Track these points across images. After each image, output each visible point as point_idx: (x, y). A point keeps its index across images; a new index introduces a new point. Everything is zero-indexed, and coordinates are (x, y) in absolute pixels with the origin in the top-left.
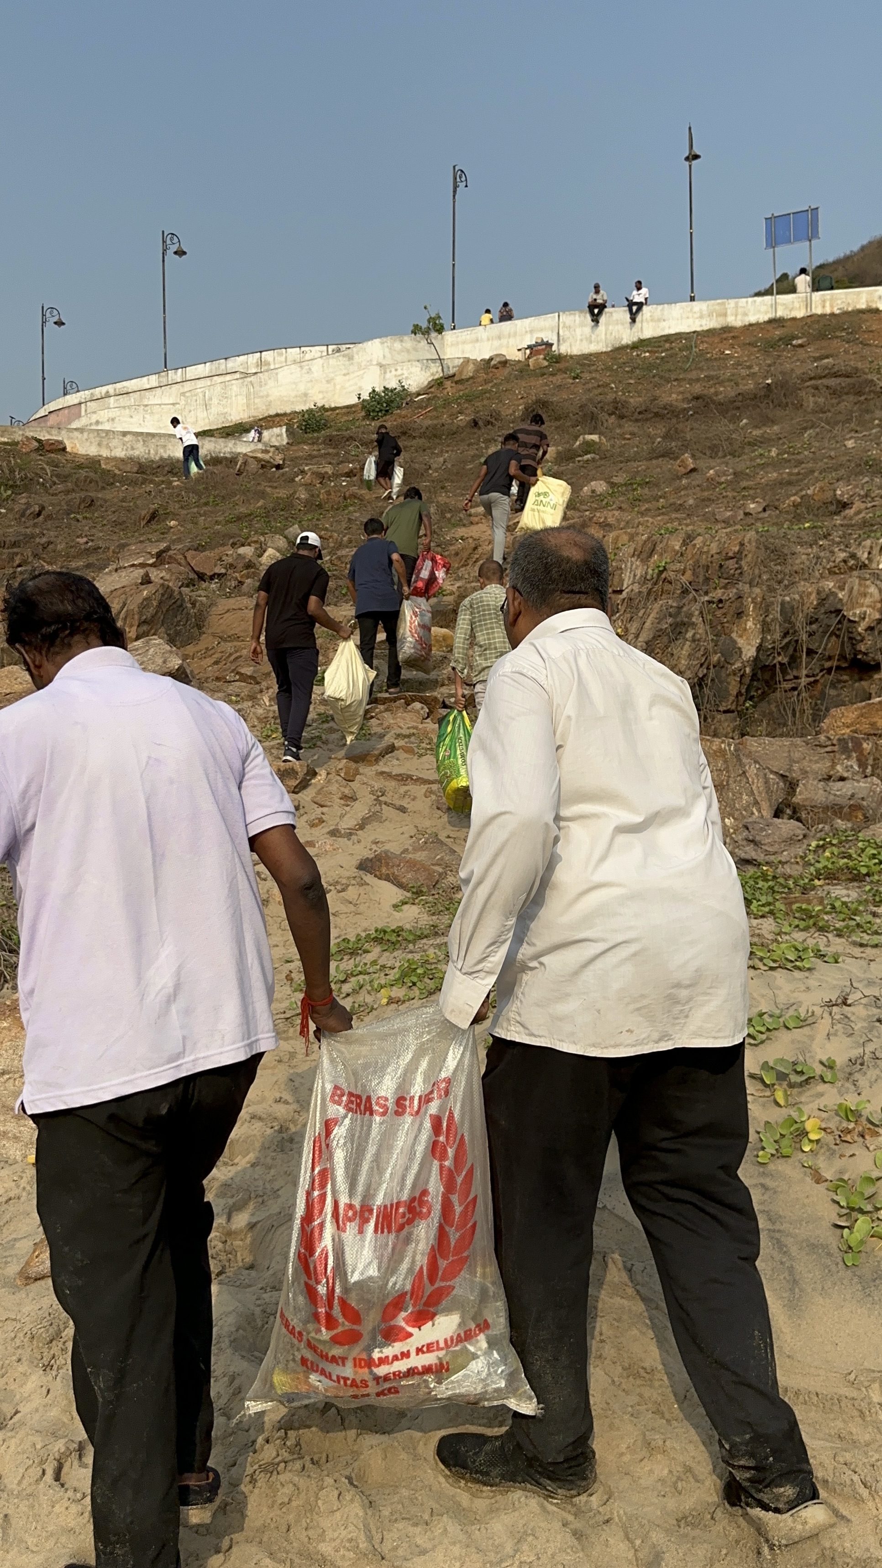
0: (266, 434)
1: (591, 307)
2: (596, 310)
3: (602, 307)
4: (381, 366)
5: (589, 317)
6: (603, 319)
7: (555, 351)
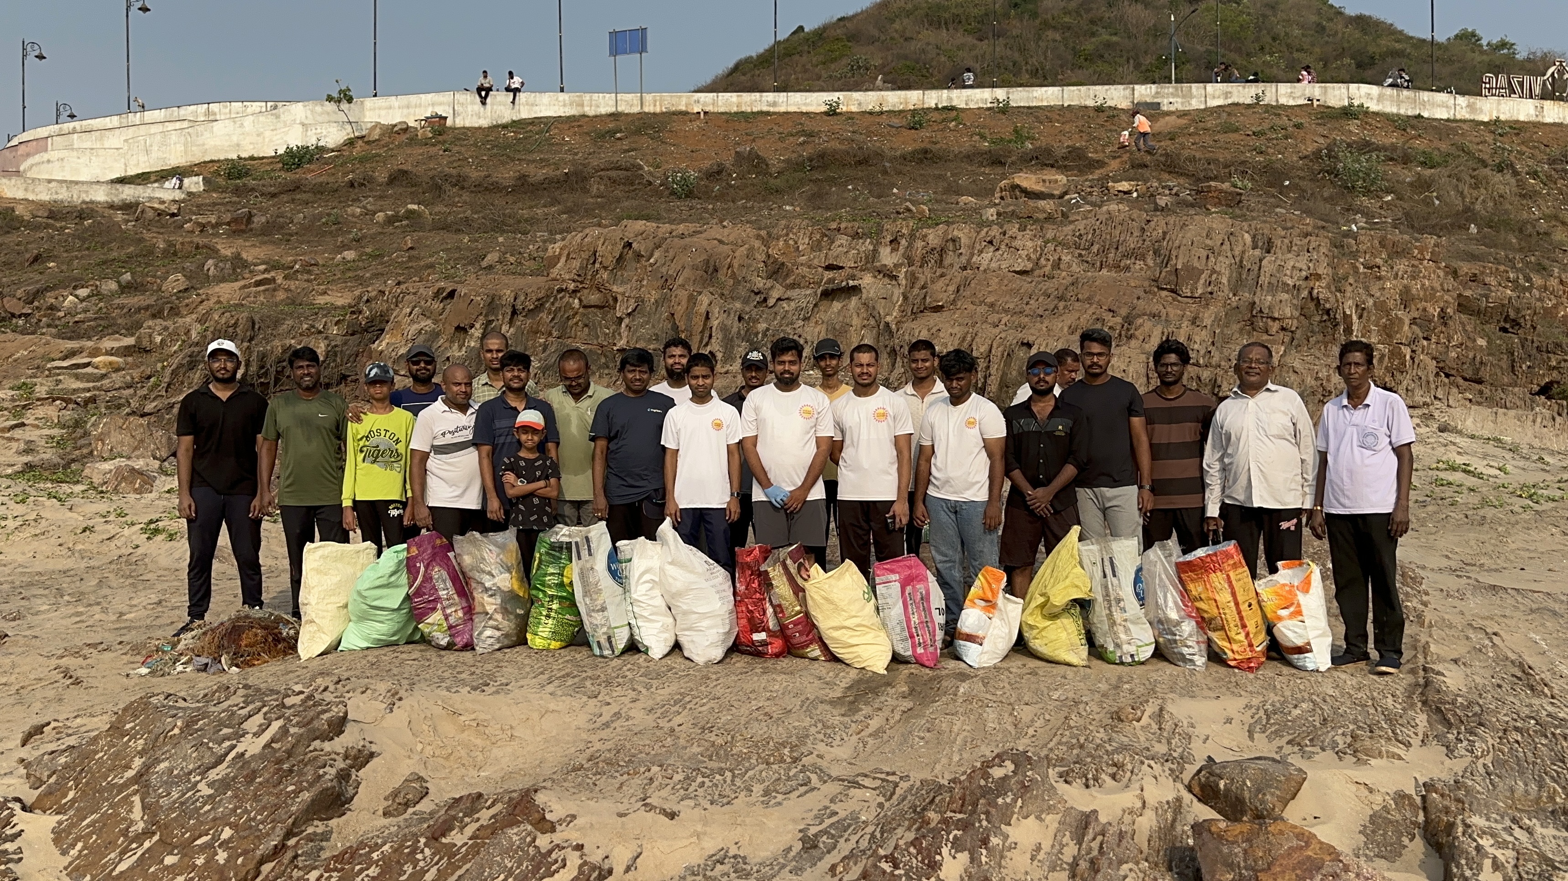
0: (186, 181)
1: (479, 90)
2: (483, 93)
3: (489, 90)
4: (303, 125)
5: (478, 99)
6: (489, 100)
7: (449, 122)
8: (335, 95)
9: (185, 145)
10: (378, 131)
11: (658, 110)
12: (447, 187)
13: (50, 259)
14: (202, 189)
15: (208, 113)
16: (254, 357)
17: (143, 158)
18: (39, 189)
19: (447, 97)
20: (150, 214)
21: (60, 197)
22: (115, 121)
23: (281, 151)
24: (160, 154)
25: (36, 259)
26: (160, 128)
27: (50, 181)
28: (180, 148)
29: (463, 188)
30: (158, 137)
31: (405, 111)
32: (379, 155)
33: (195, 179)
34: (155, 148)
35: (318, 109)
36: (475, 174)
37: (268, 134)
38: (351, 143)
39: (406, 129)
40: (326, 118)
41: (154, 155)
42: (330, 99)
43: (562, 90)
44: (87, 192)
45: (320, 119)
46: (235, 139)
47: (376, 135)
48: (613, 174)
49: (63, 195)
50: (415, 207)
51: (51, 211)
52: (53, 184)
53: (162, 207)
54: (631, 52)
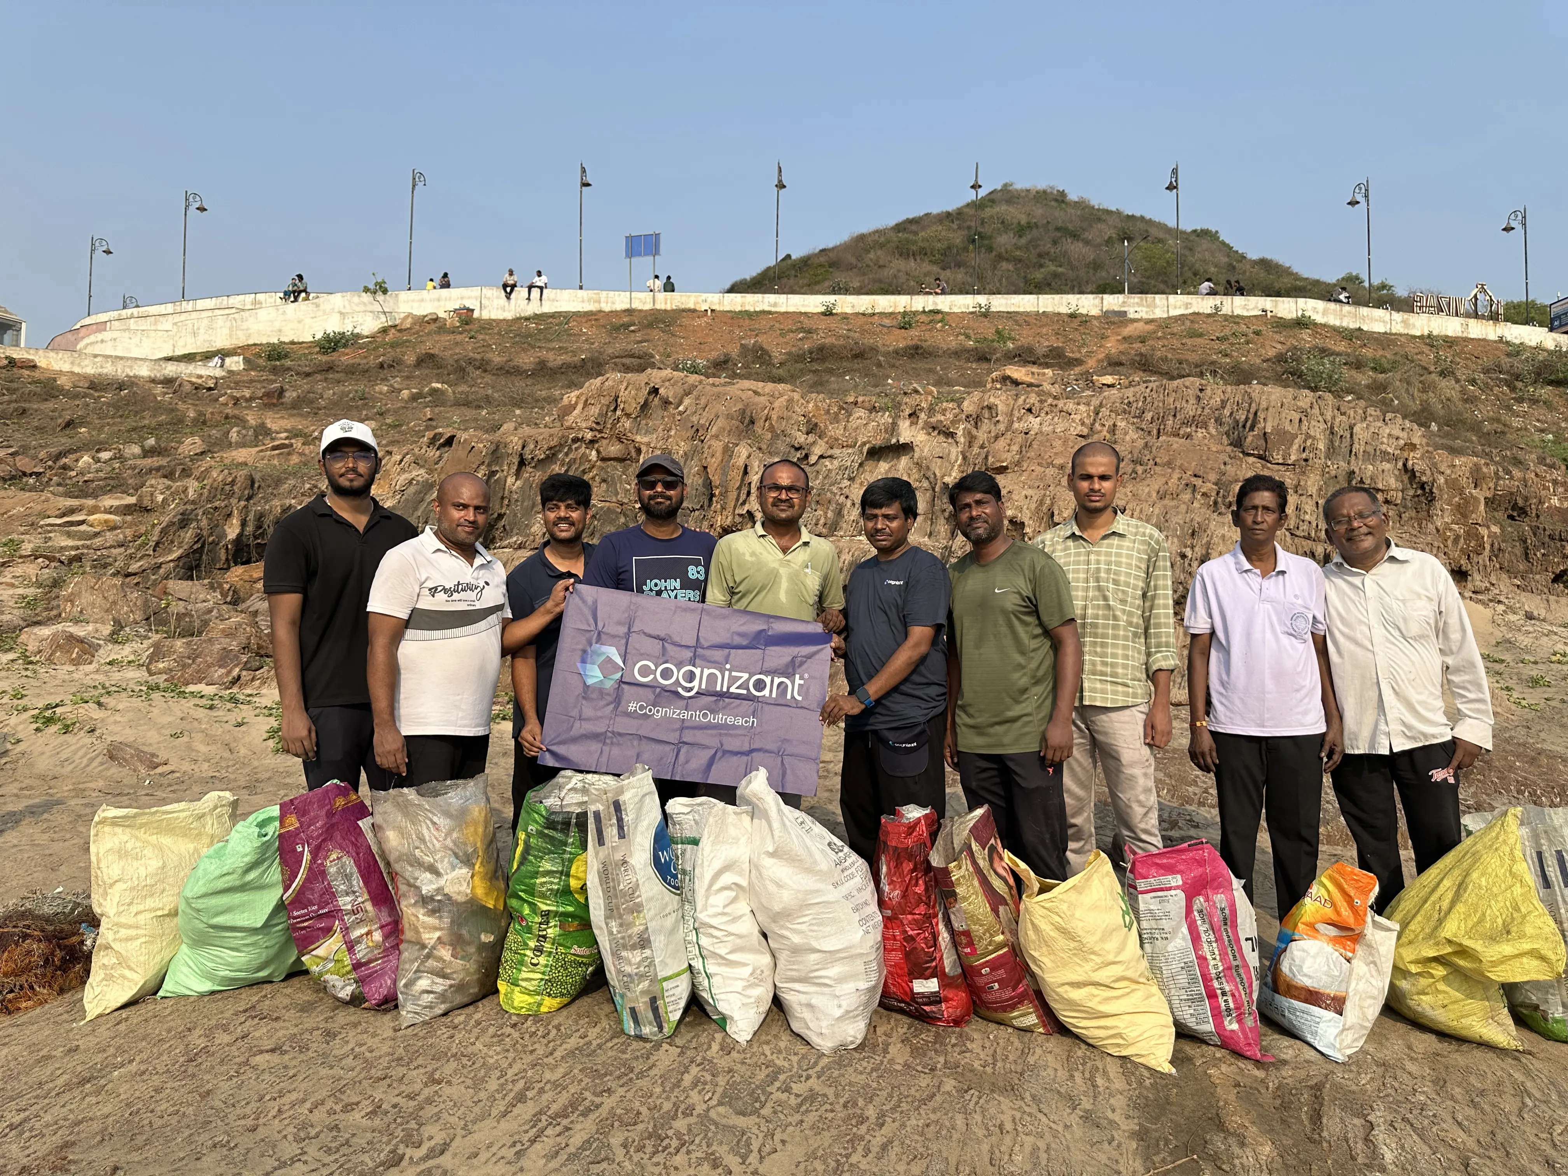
0: (228, 360)
1: (505, 286)
2: (509, 289)
3: (513, 286)
4: (341, 313)
5: (503, 294)
6: (513, 296)
7: (476, 315)
8: (372, 287)
9: (231, 329)
10: (410, 320)
11: (669, 308)
12: (470, 369)
13: (81, 424)
14: (242, 367)
15: (255, 302)
16: (251, 517)
17: (190, 340)
18: (86, 362)
19: (475, 291)
20: (188, 388)
21: (105, 371)
22: (170, 308)
23: (319, 336)
24: (207, 337)
25: (69, 424)
26: (210, 313)
27: (96, 356)
28: (226, 331)
29: (485, 371)
30: (205, 321)
31: (436, 304)
32: (408, 341)
33: (236, 358)
34: (202, 331)
35: (356, 299)
36: (497, 359)
37: (308, 321)
38: (384, 331)
39: (436, 320)
40: (362, 308)
41: (201, 338)
42: (366, 290)
43: (581, 288)
44: (131, 367)
45: (357, 309)
46: (277, 325)
47: (408, 324)
48: (627, 361)
49: (108, 369)
50: (439, 386)
51: (92, 382)
52: (99, 359)
53: (200, 381)
54: (646, 254)
